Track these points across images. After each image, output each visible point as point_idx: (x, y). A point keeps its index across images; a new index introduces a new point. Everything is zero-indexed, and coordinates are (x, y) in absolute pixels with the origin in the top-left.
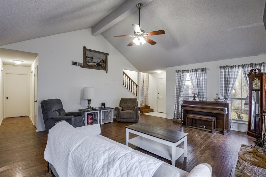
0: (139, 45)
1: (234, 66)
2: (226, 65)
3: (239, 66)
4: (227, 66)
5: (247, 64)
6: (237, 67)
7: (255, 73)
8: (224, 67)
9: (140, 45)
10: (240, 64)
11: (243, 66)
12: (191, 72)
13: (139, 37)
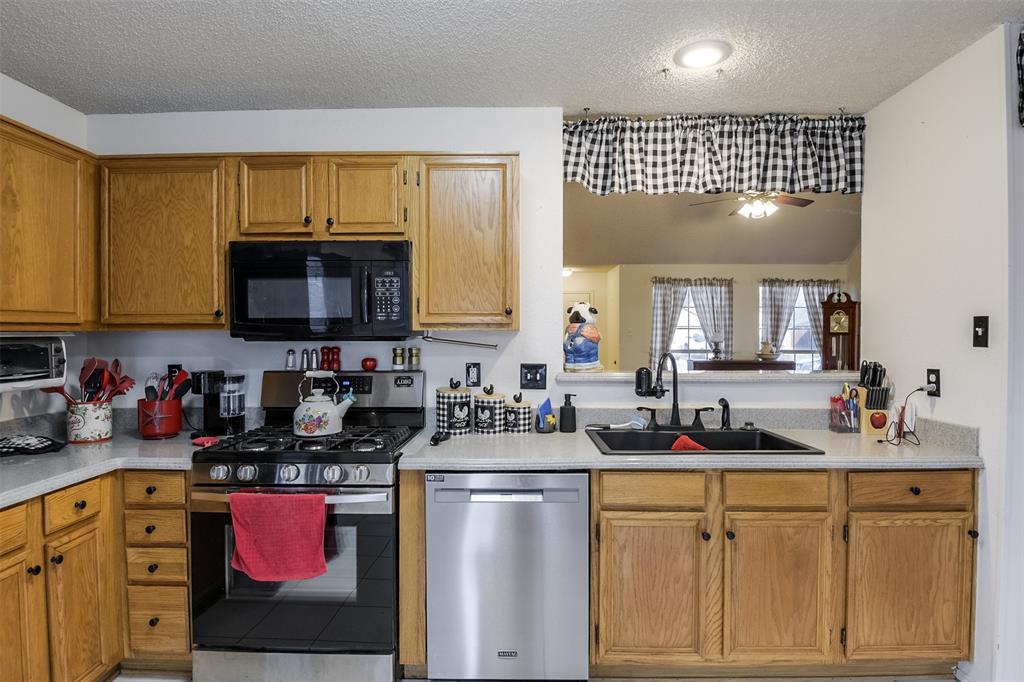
1: (790, 282)
2: (774, 277)
3: (798, 282)
4: (777, 280)
5: (812, 280)
6: (795, 284)
7: (839, 300)
8: (772, 282)
10: (801, 278)
11: (806, 283)
12: (696, 285)
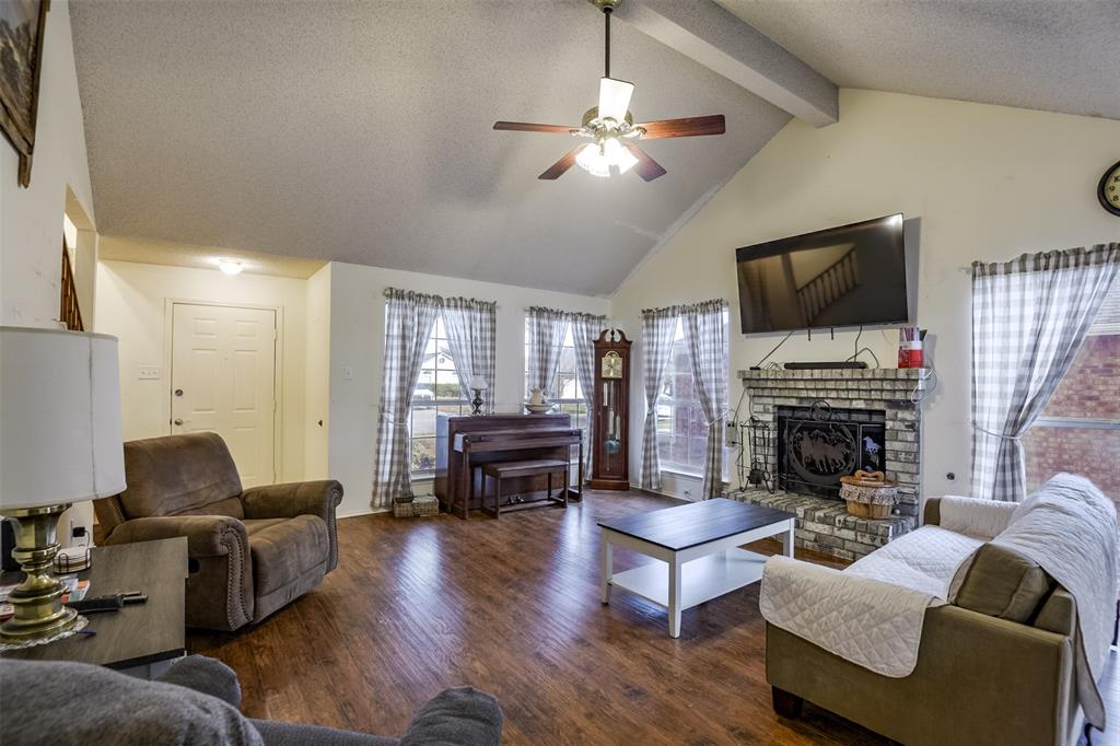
0: (605, 175)
1: (559, 314)
2: (542, 306)
3: (567, 315)
4: (545, 310)
5: (581, 314)
7: (613, 339)
8: (540, 312)
9: (608, 175)
10: (569, 311)
11: (576, 317)
12: (449, 306)
13: (602, 140)
